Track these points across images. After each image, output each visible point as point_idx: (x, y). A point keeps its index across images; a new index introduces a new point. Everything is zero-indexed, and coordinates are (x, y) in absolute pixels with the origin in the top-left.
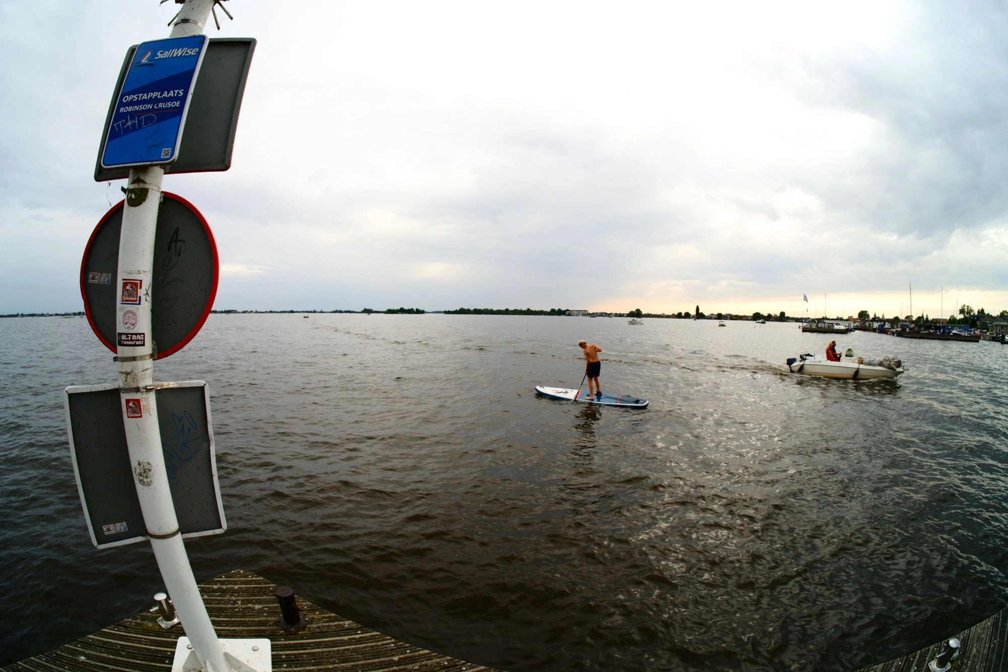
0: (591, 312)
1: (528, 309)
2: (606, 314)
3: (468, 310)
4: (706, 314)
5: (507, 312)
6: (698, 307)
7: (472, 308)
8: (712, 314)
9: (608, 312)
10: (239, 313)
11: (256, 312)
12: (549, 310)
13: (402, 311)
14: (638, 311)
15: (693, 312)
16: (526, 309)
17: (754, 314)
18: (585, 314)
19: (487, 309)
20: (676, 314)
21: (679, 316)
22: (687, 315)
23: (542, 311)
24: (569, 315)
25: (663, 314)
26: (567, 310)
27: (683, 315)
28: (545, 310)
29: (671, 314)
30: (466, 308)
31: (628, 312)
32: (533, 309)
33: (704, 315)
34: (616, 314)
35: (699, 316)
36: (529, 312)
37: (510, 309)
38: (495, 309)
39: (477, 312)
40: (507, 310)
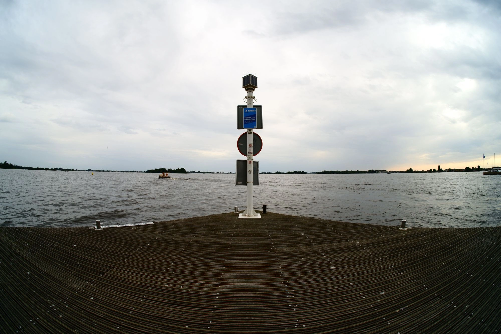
0: (388, 171)
1: (357, 170)
2: (395, 171)
3: (328, 171)
4: (444, 169)
5: (347, 172)
6: (439, 166)
7: (330, 171)
8: (447, 169)
9: (397, 171)
10: (215, 173)
11: (223, 173)
12: (368, 171)
13: (295, 172)
14: (411, 169)
15: (437, 169)
16: (356, 171)
17: (465, 168)
18: (385, 172)
19: (337, 171)
20: (429, 170)
21: (430, 171)
22: (434, 171)
23: (364, 171)
24: (378, 173)
25: (423, 170)
26: (377, 170)
27: (432, 170)
28: (366, 170)
29: (426, 170)
30: (327, 170)
31: (406, 170)
32: (360, 170)
33: (443, 170)
34: (400, 171)
35: (440, 170)
36: (358, 172)
37: (349, 171)
38: (341, 171)
39: (332, 172)
40: (347, 171)
